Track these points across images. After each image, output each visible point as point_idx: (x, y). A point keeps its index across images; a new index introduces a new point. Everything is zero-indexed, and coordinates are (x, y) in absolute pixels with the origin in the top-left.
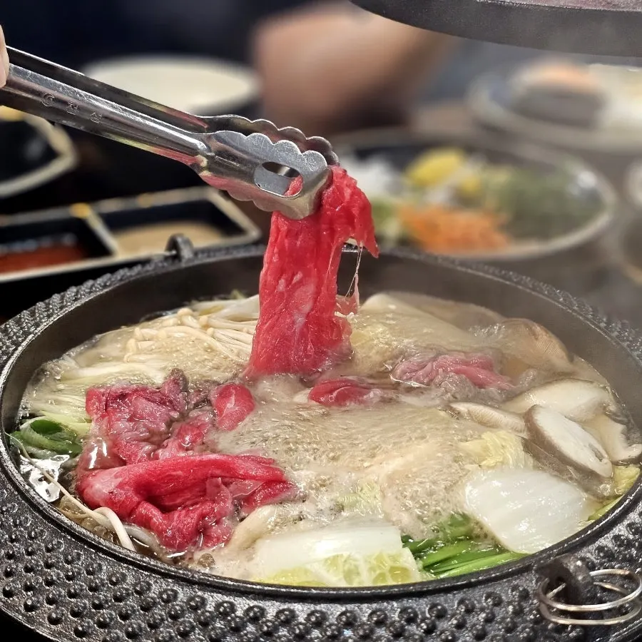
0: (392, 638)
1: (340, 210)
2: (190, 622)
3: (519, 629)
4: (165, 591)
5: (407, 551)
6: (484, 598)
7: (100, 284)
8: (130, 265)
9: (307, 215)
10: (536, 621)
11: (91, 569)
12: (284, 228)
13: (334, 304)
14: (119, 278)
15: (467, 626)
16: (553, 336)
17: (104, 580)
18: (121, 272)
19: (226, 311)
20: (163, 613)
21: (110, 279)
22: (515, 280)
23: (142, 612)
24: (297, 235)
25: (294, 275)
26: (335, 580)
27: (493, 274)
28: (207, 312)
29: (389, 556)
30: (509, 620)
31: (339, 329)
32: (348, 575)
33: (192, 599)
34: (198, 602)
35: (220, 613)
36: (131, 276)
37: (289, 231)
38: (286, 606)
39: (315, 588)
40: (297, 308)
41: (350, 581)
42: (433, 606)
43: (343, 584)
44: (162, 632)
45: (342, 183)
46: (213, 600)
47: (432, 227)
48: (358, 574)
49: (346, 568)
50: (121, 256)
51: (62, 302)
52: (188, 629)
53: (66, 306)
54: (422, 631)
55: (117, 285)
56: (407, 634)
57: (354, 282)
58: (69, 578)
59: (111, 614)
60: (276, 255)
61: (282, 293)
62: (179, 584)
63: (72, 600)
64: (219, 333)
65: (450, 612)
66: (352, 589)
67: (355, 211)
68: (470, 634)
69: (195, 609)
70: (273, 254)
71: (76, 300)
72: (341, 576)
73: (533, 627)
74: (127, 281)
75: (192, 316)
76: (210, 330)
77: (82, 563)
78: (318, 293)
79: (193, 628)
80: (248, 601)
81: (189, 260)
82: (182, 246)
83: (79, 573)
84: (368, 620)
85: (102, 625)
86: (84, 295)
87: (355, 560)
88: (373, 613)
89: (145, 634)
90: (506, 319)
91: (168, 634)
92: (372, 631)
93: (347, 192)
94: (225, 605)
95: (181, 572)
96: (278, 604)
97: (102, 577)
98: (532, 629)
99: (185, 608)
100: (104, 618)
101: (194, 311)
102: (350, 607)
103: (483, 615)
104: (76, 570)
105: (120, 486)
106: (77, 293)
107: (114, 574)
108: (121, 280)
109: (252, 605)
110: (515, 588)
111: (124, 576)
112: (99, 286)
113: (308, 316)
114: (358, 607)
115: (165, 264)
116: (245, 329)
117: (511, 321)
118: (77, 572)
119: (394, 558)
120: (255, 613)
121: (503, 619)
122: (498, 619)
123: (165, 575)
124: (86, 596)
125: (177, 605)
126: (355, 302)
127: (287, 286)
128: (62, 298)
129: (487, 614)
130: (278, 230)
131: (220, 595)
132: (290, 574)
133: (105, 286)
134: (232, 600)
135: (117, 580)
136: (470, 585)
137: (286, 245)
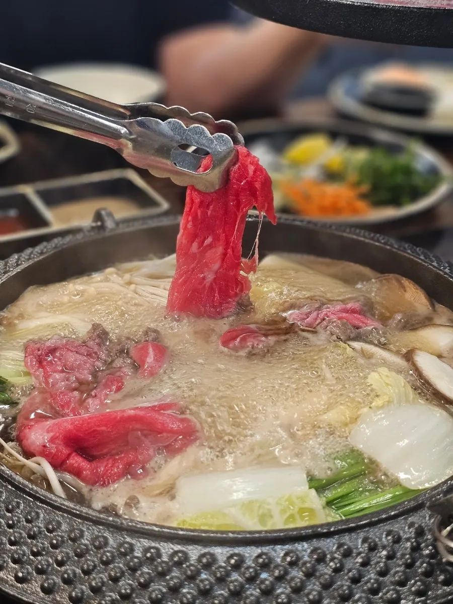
0: (304, 578)
1: (245, 184)
2: (120, 568)
3: (418, 564)
4: (97, 537)
5: (313, 492)
6: (384, 536)
7: (37, 252)
8: (62, 234)
9: (217, 188)
10: (432, 556)
11: (29, 517)
12: (197, 200)
13: (239, 264)
14: (54, 246)
15: (372, 563)
16: (419, 288)
17: (41, 528)
18: (56, 241)
19: (145, 271)
20: (95, 559)
21: (45, 247)
22: (383, 241)
23: (76, 558)
24: (208, 206)
25: (205, 239)
26: (251, 524)
27: (364, 237)
28: (129, 271)
29: (298, 498)
30: (408, 556)
31: (242, 285)
32: (263, 518)
33: (121, 545)
34: (127, 548)
35: (148, 558)
36: (64, 244)
37: (201, 202)
38: (206, 550)
39: (233, 532)
40: (207, 266)
41: (264, 524)
42: (340, 545)
43: (259, 528)
44: (94, 579)
45: (246, 161)
46: (140, 545)
47: (307, 198)
48: (271, 517)
49: (261, 511)
50: (56, 227)
51: (6, 268)
52: (118, 575)
53: (9, 271)
54: (331, 570)
55: (52, 252)
56: (318, 574)
57: (255, 245)
58: (10, 526)
59: (48, 561)
60: (191, 223)
61: (195, 254)
62: (109, 531)
63: (13, 548)
64: (140, 289)
65: (355, 551)
66: (266, 532)
67: (258, 185)
68: (374, 571)
69: (125, 554)
70: (187, 222)
71: (18, 265)
72: (256, 520)
73: (429, 561)
74: (60, 249)
75: (117, 274)
76: (133, 287)
77: (22, 511)
78: (225, 254)
79: (123, 573)
80: (172, 546)
81: (112, 230)
82: (106, 218)
83: (19, 521)
84: (282, 561)
85: (40, 572)
86: (24, 261)
87: (269, 504)
88: (286, 554)
89: (79, 580)
90: (379, 275)
91: (100, 580)
92: (286, 573)
93: (251, 169)
94: (152, 551)
95: (111, 519)
96: (200, 548)
97: (40, 525)
98: (428, 563)
99: (116, 554)
100: (42, 565)
101: (119, 270)
102: (266, 549)
103: (384, 553)
104: (16, 518)
105: (52, 440)
106: (18, 259)
107: (50, 522)
108: (56, 247)
109: (176, 549)
110: (411, 525)
111: (59, 524)
112: (36, 254)
113: (216, 273)
114: (272, 549)
115: (92, 234)
116: (162, 286)
117: (385, 276)
118: (17, 520)
119: (302, 499)
120: (179, 558)
121: (403, 555)
122: (399, 555)
123: (97, 522)
124: (26, 544)
125: (108, 551)
126: (255, 263)
127: (199, 248)
128: (6, 265)
129: (388, 552)
130: (192, 201)
131: (146, 540)
132: (209, 516)
133: (42, 253)
134: (157, 545)
135: (53, 528)
136: (371, 525)
137: (199, 214)
